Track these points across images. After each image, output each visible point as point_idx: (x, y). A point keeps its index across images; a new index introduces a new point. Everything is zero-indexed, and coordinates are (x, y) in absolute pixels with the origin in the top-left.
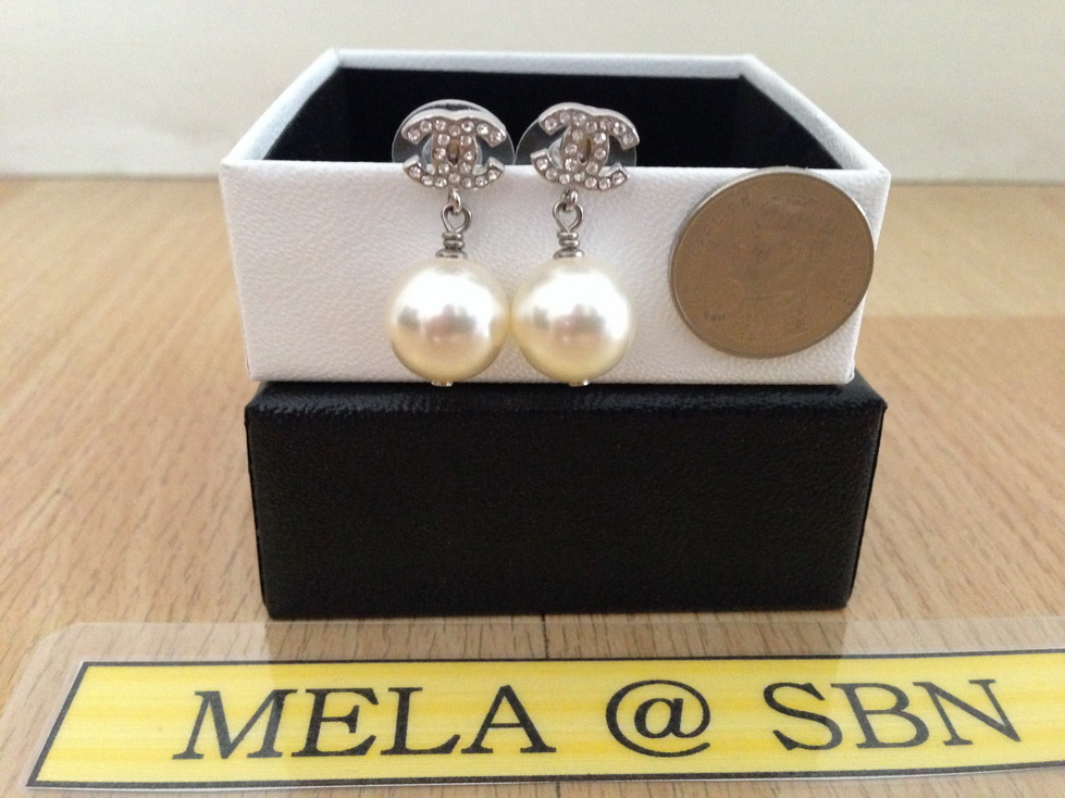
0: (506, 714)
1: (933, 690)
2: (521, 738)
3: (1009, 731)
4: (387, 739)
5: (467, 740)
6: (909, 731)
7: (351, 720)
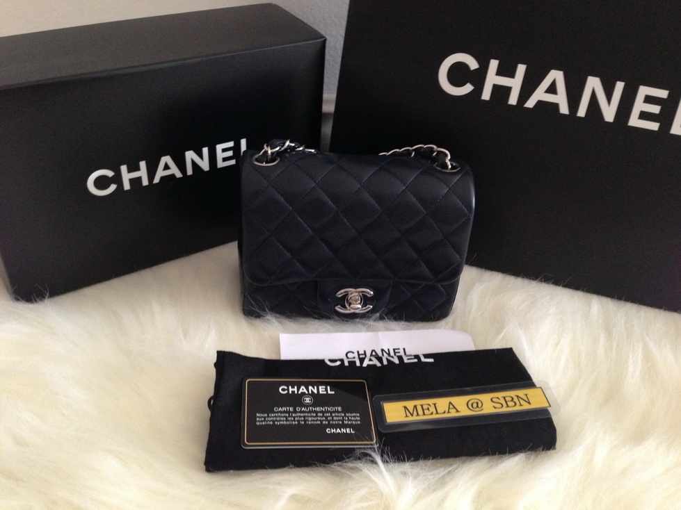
0: (451, 406)
1: (518, 396)
2: (454, 410)
3: (529, 403)
4: (435, 412)
5: (447, 411)
6: (514, 404)
7: (428, 409)
